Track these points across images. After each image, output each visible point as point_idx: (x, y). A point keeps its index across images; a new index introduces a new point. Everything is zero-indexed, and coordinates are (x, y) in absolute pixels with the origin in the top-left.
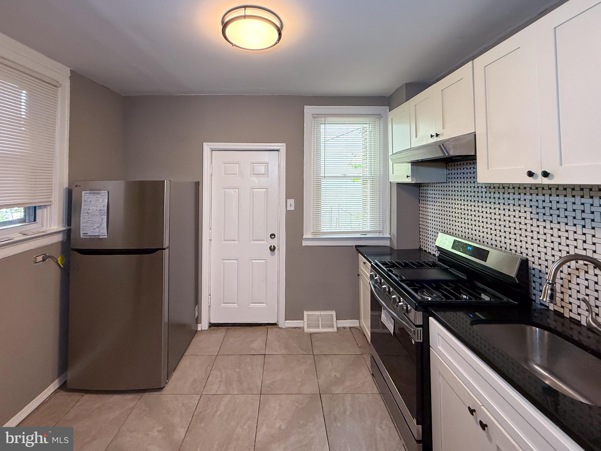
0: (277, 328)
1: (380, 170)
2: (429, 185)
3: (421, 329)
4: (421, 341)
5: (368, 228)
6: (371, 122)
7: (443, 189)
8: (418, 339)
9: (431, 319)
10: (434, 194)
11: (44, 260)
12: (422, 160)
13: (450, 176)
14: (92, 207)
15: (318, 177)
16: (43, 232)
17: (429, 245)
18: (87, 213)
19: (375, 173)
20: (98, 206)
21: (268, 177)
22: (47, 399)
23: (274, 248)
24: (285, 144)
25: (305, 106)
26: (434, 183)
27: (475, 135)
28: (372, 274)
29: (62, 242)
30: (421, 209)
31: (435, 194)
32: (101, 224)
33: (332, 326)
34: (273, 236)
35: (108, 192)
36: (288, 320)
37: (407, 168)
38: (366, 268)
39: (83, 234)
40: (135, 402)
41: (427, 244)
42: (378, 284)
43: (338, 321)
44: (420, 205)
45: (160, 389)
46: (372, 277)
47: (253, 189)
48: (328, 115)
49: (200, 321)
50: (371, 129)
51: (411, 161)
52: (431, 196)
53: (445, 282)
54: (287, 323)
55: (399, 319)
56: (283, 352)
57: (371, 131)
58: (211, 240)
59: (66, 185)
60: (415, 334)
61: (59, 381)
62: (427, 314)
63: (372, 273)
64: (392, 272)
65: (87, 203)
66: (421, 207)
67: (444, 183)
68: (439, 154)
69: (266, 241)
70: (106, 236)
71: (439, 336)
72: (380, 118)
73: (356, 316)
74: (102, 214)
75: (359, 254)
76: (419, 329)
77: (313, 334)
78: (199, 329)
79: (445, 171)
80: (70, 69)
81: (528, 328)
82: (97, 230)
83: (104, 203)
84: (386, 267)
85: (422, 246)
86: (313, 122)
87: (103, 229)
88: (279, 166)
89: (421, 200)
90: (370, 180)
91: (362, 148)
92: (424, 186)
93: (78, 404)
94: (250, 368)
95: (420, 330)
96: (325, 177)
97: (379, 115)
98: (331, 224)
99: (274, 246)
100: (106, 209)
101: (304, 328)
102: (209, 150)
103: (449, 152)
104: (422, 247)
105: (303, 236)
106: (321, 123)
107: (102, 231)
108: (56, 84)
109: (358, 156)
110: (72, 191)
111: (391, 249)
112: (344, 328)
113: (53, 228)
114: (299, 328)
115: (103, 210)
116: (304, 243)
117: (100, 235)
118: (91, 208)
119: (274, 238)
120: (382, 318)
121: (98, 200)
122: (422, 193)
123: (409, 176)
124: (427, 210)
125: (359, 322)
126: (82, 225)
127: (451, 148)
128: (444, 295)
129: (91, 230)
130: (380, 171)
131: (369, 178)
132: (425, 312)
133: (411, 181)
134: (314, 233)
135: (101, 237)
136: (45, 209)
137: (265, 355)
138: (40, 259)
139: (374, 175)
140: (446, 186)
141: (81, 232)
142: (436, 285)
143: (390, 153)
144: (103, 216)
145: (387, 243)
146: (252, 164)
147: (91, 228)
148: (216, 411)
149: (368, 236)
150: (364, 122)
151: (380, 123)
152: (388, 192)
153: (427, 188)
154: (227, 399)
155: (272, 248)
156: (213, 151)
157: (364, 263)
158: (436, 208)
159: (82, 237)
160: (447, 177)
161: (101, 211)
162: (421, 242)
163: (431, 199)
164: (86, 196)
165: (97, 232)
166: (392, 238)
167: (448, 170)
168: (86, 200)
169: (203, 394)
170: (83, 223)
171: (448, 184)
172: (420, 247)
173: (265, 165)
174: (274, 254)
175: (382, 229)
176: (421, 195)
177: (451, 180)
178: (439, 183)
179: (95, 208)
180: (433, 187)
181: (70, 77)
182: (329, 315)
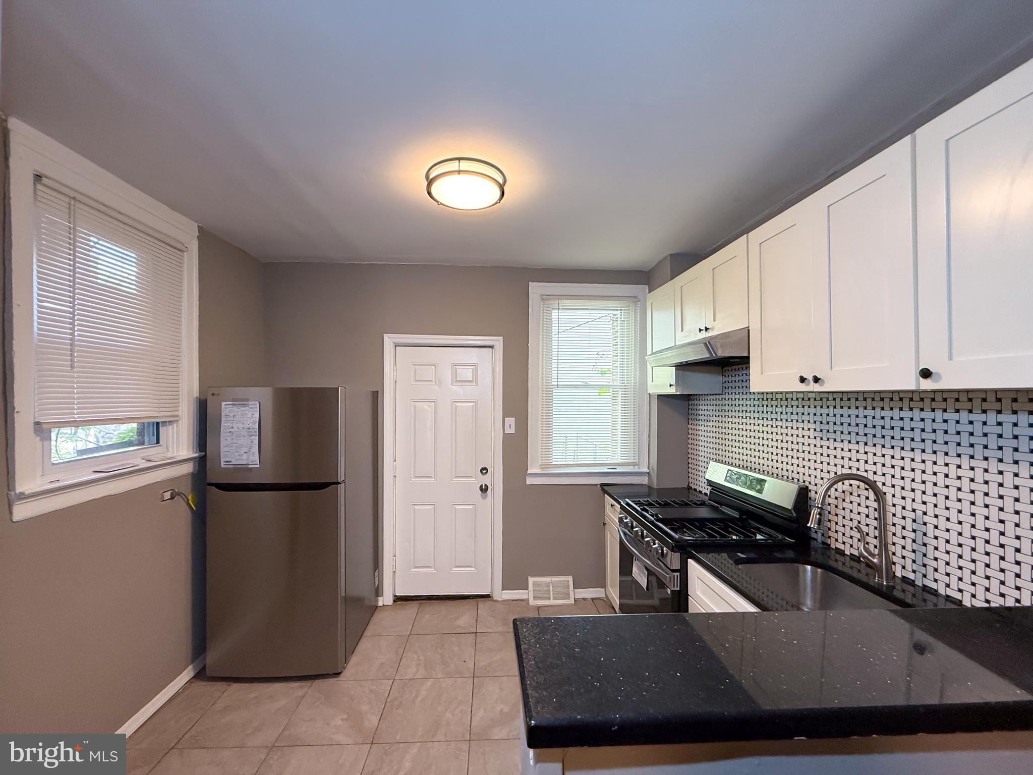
0: (490, 601)
1: (636, 376)
2: (701, 397)
3: (678, 574)
4: (678, 589)
5: (619, 460)
6: (624, 307)
7: (718, 402)
8: (674, 587)
9: (689, 560)
10: (707, 410)
11: (172, 498)
12: (687, 362)
13: (726, 385)
14: (236, 424)
15: (549, 386)
16: (172, 458)
17: (699, 481)
18: (230, 432)
19: (628, 380)
20: (245, 422)
21: (477, 385)
22: (181, 690)
23: (486, 487)
24: (501, 338)
25: (530, 283)
26: (708, 395)
27: (749, 330)
28: (621, 517)
29: (193, 474)
30: (690, 431)
31: (709, 410)
32: (251, 448)
33: (568, 597)
34: (484, 470)
35: (259, 403)
36: (505, 590)
37: (669, 375)
38: (614, 512)
39: (224, 461)
40: (304, 691)
41: (698, 480)
42: (628, 528)
43: (576, 590)
44: (690, 426)
45: (338, 674)
46: (621, 520)
47: (455, 403)
48: (562, 297)
49: (380, 593)
50: (624, 318)
51: (676, 363)
52: (703, 413)
53: (711, 521)
54: (504, 593)
55: (653, 566)
56: (501, 629)
57: (623, 321)
58: (395, 476)
59: (196, 394)
60: (670, 581)
61: (194, 668)
62: (685, 556)
63: (622, 515)
64: (647, 511)
65: (229, 419)
66: (690, 429)
67: (719, 394)
68: (705, 355)
69: (475, 478)
70: (257, 464)
71: (699, 580)
72: (636, 302)
73: (601, 583)
74: (251, 434)
75: (606, 495)
76: (676, 574)
77: (542, 608)
78: (380, 604)
79: (720, 379)
80: (197, 224)
81: (801, 566)
82: (245, 456)
83: (254, 419)
84: (639, 506)
85: (692, 483)
86: (542, 305)
87: (253, 454)
88: (494, 370)
89: (690, 419)
90: (622, 391)
91: (611, 345)
92: (694, 400)
93: (225, 694)
94: (456, 649)
95: (677, 576)
96: (558, 385)
97: (635, 297)
98: (566, 453)
99: (485, 485)
100: (257, 426)
101: (529, 601)
102: (392, 346)
103: (716, 351)
104: (690, 485)
105: (527, 470)
106: (552, 309)
107: (251, 458)
108: (180, 246)
109: (606, 356)
110: (206, 401)
111: (650, 488)
112: (584, 599)
113: (181, 453)
114: (522, 600)
115: (253, 429)
116: (529, 481)
117: (250, 463)
118: (235, 426)
119: (487, 472)
120: (633, 572)
121: (245, 414)
122: (692, 410)
123: (672, 385)
124: (698, 433)
125: (605, 590)
126: (223, 449)
127: (719, 347)
128: (707, 533)
129: (236, 456)
130: (635, 379)
131: (620, 388)
132: (683, 553)
133: (675, 391)
134: (543, 466)
135: (250, 466)
136: (170, 427)
137: (476, 633)
138: (167, 495)
139: (627, 383)
140: (722, 399)
141: (222, 460)
142: (701, 524)
143: (649, 352)
144: (253, 437)
145: (645, 480)
146: (454, 366)
147: (236, 454)
148: (416, 697)
149: (619, 469)
150: (613, 307)
151: (635, 310)
152: (646, 407)
153: (698, 402)
154: (429, 684)
155: (484, 488)
156: (397, 347)
157: (612, 506)
158: (709, 429)
159: (223, 466)
160: (723, 387)
161: (250, 430)
162: (690, 478)
163: (702, 418)
164: (227, 408)
165: (244, 460)
166: (651, 473)
167: (724, 377)
168: (227, 414)
169: (396, 678)
170: (225, 447)
171: (724, 396)
172: (689, 484)
173: (473, 367)
174: (487, 496)
175: (637, 460)
176: (690, 412)
177: (727, 391)
178: (713, 395)
179: (241, 426)
180: (706, 400)
181: (198, 237)
182: (564, 581)
